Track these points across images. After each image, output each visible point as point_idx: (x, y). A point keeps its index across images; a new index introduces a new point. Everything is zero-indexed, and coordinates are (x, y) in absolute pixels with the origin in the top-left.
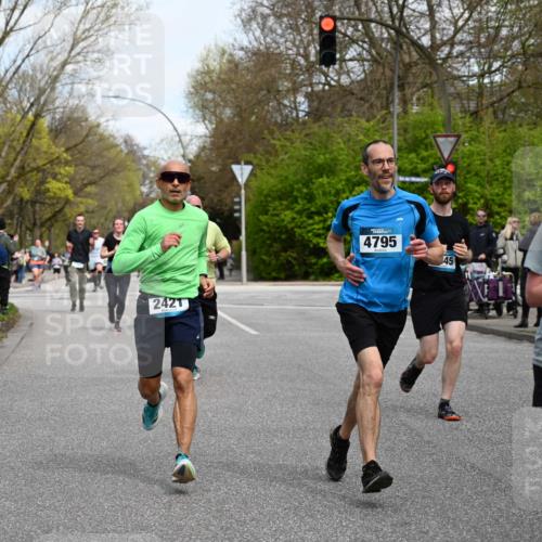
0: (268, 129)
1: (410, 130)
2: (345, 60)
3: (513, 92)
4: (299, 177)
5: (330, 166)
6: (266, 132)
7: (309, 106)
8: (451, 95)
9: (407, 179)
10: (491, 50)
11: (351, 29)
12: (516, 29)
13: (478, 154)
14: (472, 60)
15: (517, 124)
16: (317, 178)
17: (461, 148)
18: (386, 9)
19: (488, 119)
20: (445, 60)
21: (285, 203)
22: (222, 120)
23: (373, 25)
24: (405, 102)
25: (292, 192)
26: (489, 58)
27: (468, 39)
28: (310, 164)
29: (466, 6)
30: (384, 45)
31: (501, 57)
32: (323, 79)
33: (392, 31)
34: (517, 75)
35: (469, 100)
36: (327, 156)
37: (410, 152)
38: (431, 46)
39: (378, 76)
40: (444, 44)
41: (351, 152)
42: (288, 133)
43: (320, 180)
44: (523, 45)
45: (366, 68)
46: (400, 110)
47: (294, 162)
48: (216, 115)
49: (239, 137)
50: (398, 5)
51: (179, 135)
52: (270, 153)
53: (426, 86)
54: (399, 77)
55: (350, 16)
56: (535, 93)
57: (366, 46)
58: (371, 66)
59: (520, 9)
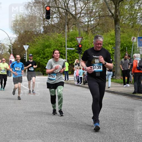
1: (70, 36)
2: (53, 18)
3: (96, 26)
4: (41, 48)
5: (49, 45)
6: (32, 37)
7: (44, 30)
8: (80, 27)
9: (69, 49)
10: (91, 15)
11: (54, 10)
12: (97, 10)
13: (88, 42)
14: (86, 18)
17: (83, 41)
18: (63, 4)
19: (90, 33)
20: (79, 18)
21: (37, 55)
22: (21, 33)
23: (60, 9)
24: (68, 29)
25: (39, 52)
26: (90, 17)
27: (85, 12)
28: (44, 45)
29: (84, 4)
30: (63, 14)
31: (93, 17)
32: (47, 23)
33: (65, 10)
34: (97, 21)
35: (85, 28)
36: (48, 43)
37: (70, 42)
38: (75, 14)
39: (61, 22)
40: (78, 13)
41: (55, 42)
42: (38, 37)
43: (47, 49)
44: (99, 14)
45: (58, 20)
46: (67, 31)
47: (40, 44)
48: (19, 32)
49: (25, 38)
50: (66, 3)
51: (9, 37)
52: (33, 42)
53: (74, 24)
54: (67, 22)
55: (54, 6)
56: (102, 26)
57: (58, 14)
58: (60, 19)
59: (98, 5)
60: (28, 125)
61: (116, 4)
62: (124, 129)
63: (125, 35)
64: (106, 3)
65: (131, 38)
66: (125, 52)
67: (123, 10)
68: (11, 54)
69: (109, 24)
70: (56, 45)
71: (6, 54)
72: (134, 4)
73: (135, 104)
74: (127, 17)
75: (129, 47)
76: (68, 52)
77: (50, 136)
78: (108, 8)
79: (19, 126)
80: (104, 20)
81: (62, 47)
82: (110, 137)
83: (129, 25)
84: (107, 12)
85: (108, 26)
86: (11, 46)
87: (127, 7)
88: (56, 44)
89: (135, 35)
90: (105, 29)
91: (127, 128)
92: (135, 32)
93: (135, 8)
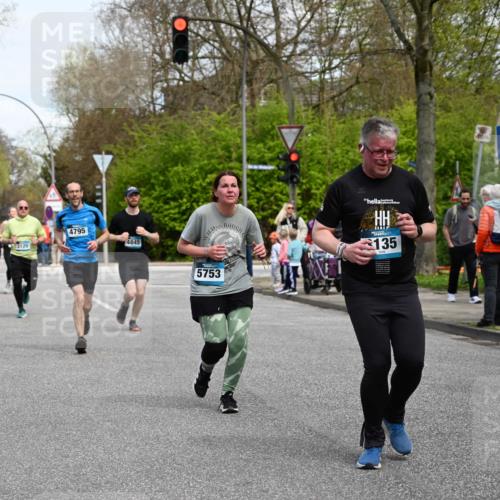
0: (127, 121)
1: (258, 122)
2: (197, 58)
3: (351, 87)
4: (156, 166)
5: (184, 155)
6: (125, 124)
7: (165, 100)
8: (295, 89)
9: (255, 167)
10: (331, 49)
11: (203, 29)
12: (354, 30)
13: (320, 144)
15: (355, 117)
16: (173, 166)
17: (304, 138)
18: (235, 11)
19: (329, 112)
20: (289, 57)
21: (143, 189)
22: (84, 113)
23: (223, 25)
24: (253, 96)
25: (149, 180)
26: (329, 55)
27: (310, 38)
28: (166, 153)
29: (307, 8)
30: (233, 43)
31: (339, 55)
32: (177, 75)
33: (240, 31)
34: (355, 71)
35: (311, 94)
36: (182, 146)
37: (257, 143)
38: (276, 45)
39: (228, 72)
40: (288, 42)
41: (204, 143)
42: (146, 125)
43: (176, 168)
44: (360, 44)
45: (217, 65)
46: (248, 104)
47: (152, 152)
48: (78, 109)
49: (100, 129)
50: (245, 7)
51: (44, 127)
52: (128, 143)
53: (272, 81)
54: (247, 73)
55: (202, 18)
56: (371, 87)
57: (217, 45)
58: (222, 63)
59: (357, 12)
60: (111, 435)
61: (419, 8)
62: (447, 450)
63: (453, 119)
64: (385, 6)
65: (473, 129)
66: (450, 180)
67: (444, 32)
68: (49, 185)
69: (395, 82)
70: (209, 153)
71: (33, 184)
72: (486, 8)
73: (485, 363)
74: (460, 55)
75: (466, 162)
76: (249, 180)
77: (188, 474)
78: (393, 23)
79: (75, 438)
80: (379, 64)
81: (231, 161)
82: (396, 477)
83: (467, 84)
84: (389, 38)
85: (391, 87)
86: (50, 155)
87: (458, 19)
88: (210, 149)
89: (487, 120)
90: (381, 98)
91: (457, 446)
92: (486, 107)
93: (486, 23)
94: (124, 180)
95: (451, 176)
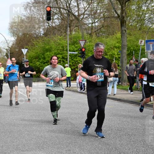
0: (32, 39)
1: (72, 39)
2: (54, 19)
3: (101, 28)
4: (41, 52)
5: (49, 49)
6: (31, 40)
7: (44, 32)
8: (84, 29)
9: (72, 53)
10: (95, 16)
11: (55, 10)
12: (102, 10)
13: (92, 46)
14: (90, 19)
15: (102, 37)
16: (46, 53)
17: (87, 44)
18: (65, 5)
19: (94, 36)
20: (82, 19)
21: (37, 60)
22: (19, 36)
23: (61, 9)
24: (71, 31)
25: (39, 57)
26: (94, 18)
27: (88, 13)
28: (44, 49)
29: (87, 4)
30: (65, 15)
31: (97, 18)
32: (48, 25)
33: (67, 11)
34: (102, 23)
35: (89, 30)
37: (72, 45)
38: (78, 15)
39: (63, 24)
41: (56, 45)
42: (38, 40)
44: (104, 15)
46: (69, 33)
47: (40, 48)
48: (17, 35)
49: (24, 41)
50: (68, 3)
51: (6, 40)
52: (33, 46)
53: (77, 26)
54: (69, 24)
55: (55, 7)
56: (107, 28)
57: (60, 15)
58: (61, 21)
59: (103, 5)
60: (27, 136)
61: (122, 4)
62: (130, 139)
63: (132, 38)
64: (111, 3)
65: (138, 41)
66: (132, 57)
67: (129, 11)
68: (8, 58)
69: (114, 26)
70: (57, 49)
71: (3, 58)
72: (142, 4)
74: (134, 18)
75: (137, 51)
76: (70, 57)
77: (51, 147)
78: (114, 8)
79: (17, 136)
80: (109, 21)
81: (64, 51)
82: (115, 148)
83: (137, 27)
84: (112, 13)
85: (113, 28)
86: (8, 49)
87: (134, 7)
88: (58, 47)
89: (143, 38)
90: (110, 32)
91: (134, 138)
92: (143, 34)
93: (142, 9)
94: (31, 57)
95: (132, 56)
